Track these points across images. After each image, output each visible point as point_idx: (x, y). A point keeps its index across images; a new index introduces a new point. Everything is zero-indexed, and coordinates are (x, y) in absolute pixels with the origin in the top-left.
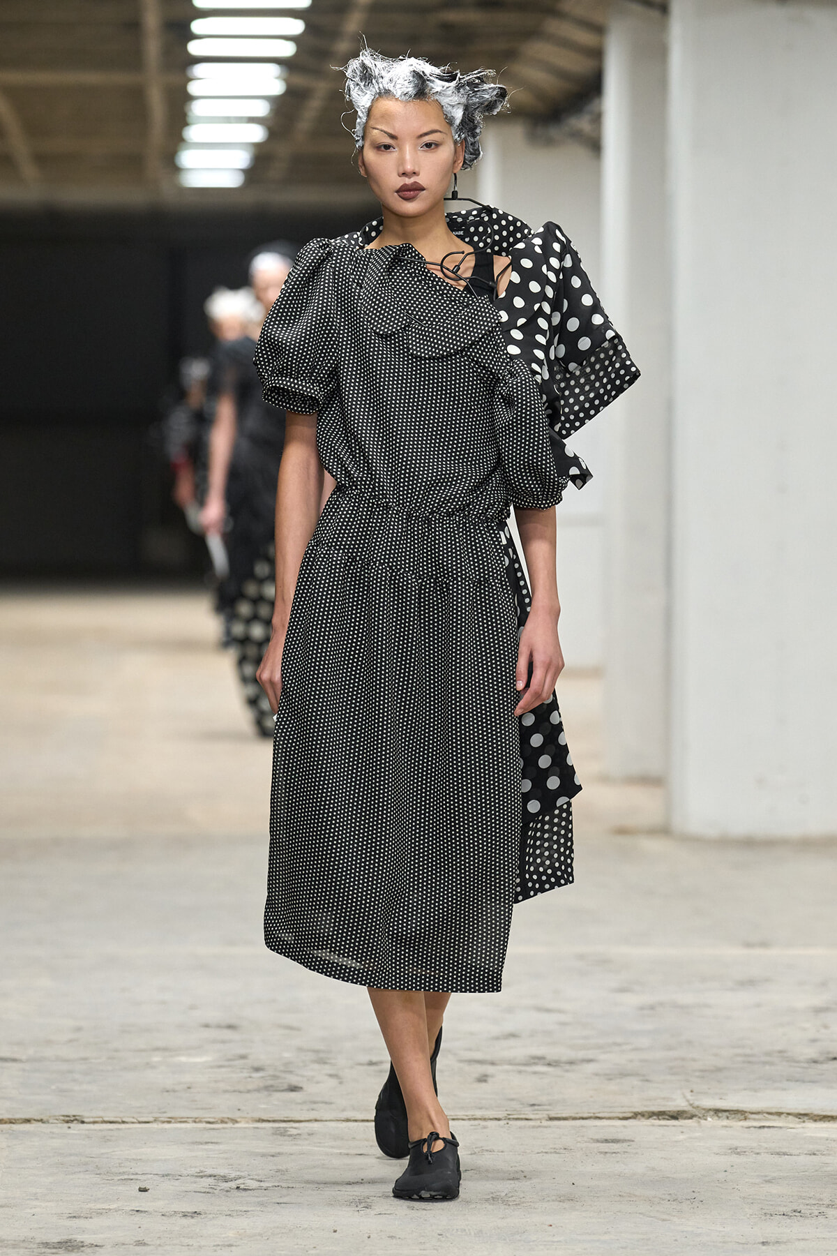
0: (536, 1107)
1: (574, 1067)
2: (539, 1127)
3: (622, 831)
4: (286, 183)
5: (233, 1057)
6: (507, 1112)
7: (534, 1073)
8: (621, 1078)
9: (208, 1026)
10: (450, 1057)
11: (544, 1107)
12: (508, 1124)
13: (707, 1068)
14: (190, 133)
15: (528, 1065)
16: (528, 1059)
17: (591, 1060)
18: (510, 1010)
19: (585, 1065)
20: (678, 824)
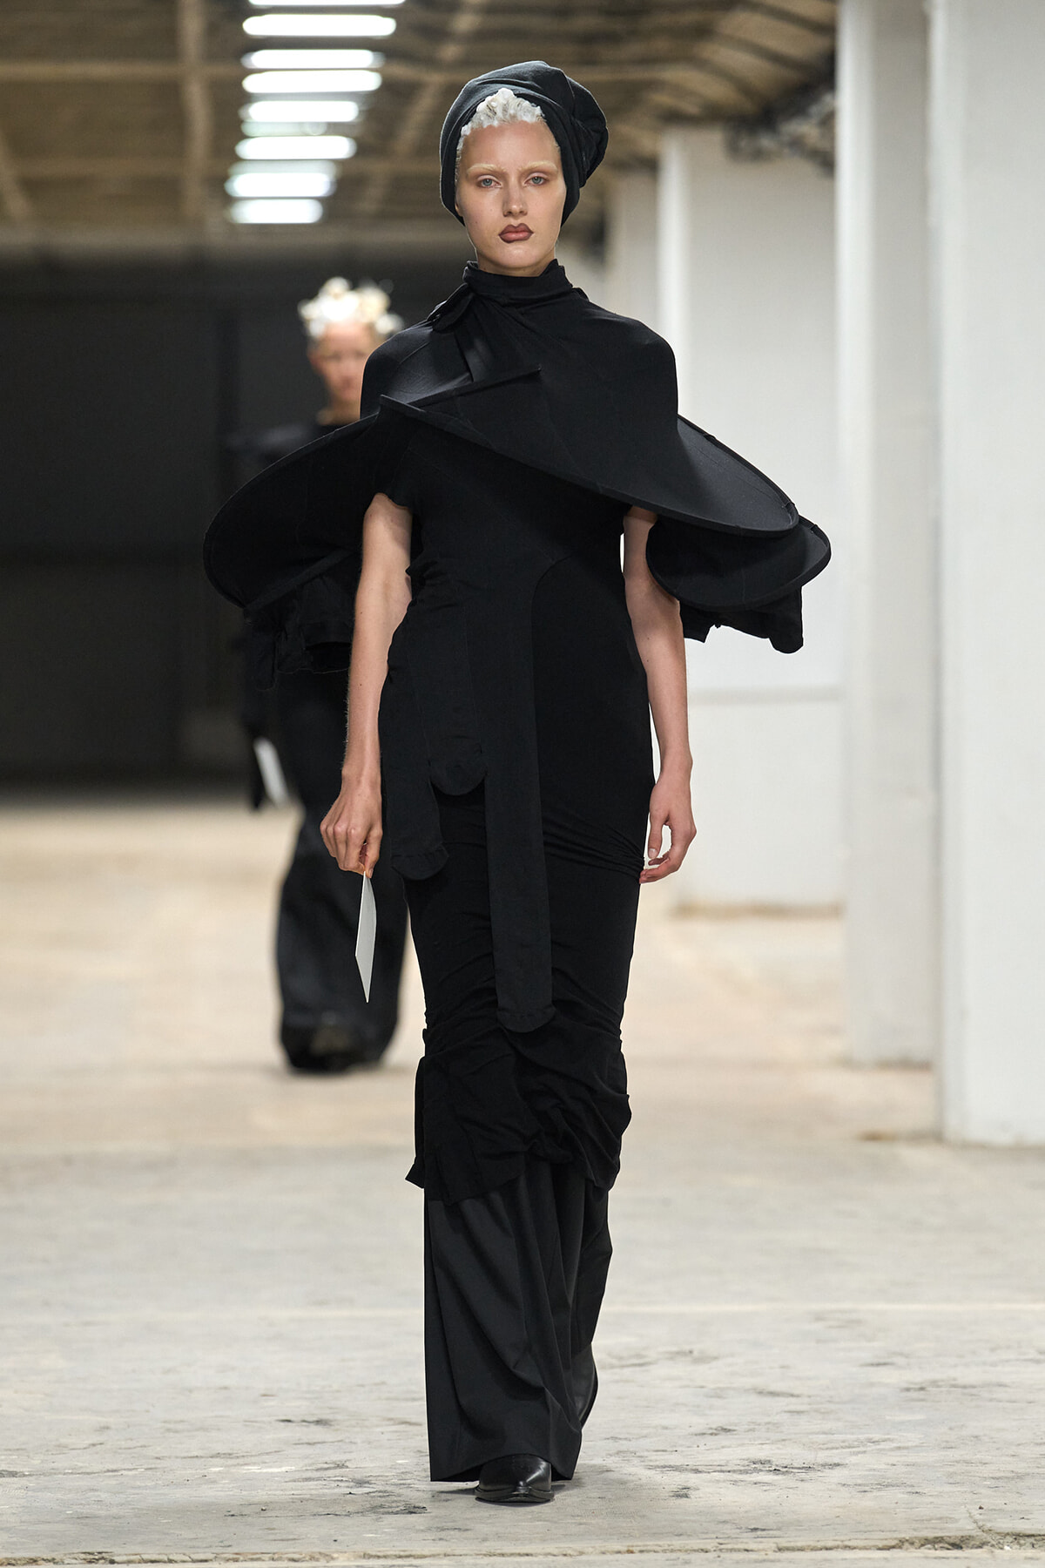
0: (759, 1533)
1: (811, 1474)
2: (764, 1561)
3: (874, 1137)
4: (383, 217)
5: (326, 1466)
6: (718, 1540)
7: (755, 1484)
8: (879, 1490)
9: (289, 1421)
10: (636, 1461)
11: (771, 1532)
12: (719, 1557)
13: (1002, 1474)
14: (246, 149)
15: (746, 1472)
16: (746, 1463)
17: (838, 1465)
18: (719, 1394)
19: (827, 1472)
20: (953, 1125)
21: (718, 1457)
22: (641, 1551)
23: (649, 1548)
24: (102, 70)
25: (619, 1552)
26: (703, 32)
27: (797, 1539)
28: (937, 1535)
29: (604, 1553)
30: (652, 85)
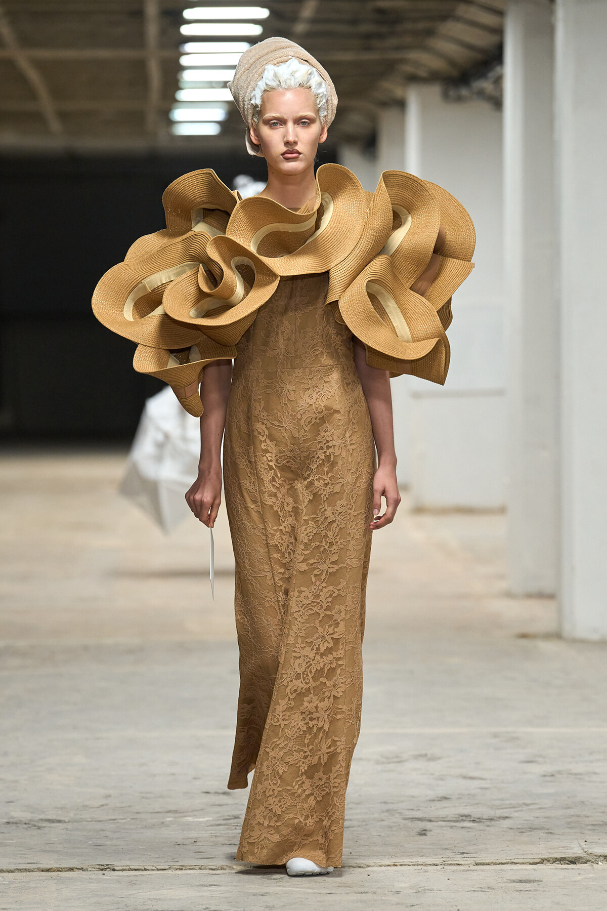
0: (465, 855)
1: (493, 823)
2: (468, 870)
3: (524, 636)
5: (228, 817)
6: (443, 859)
7: (463, 828)
8: (530, 831)
9: (208, 793)
10: (397, 815)
11: (471, 855)
12: (443, 868)
13: (597, 823)
14: (182, 95)
15: (457, 821)
16: (457, 816)
17: (507, 817)
18: (442, 778)
19: (502, 821)
20: (567, 629)
21: (442, 813)
22: (401, 865)
23: (405, 863)
24: (103, 54)
25: (389, 866)
26: (430, 33)
27: (486, 858)
28: (562, 856)
29: (381, 866)
30: (403, 61)
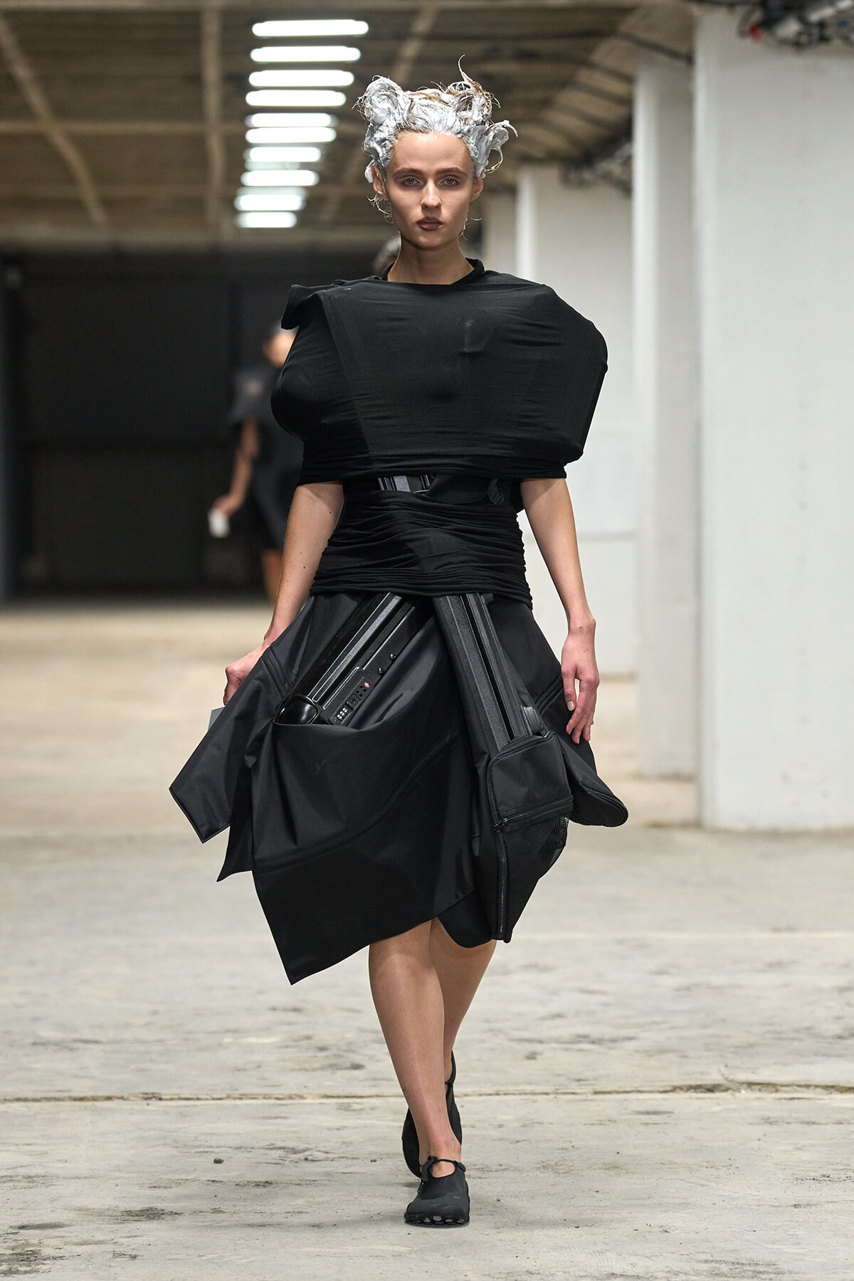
0: (582, 1082)
1: (617, 1045)
2: (586, 1100)
3: (656, 826)
4: (336, 224)
5: (299, 1038)
6: (555, 1087)
7: (579, 1050)
8: (660, 1054)
9: (275, 1009)
10: (502, 1036)
11: (590, 1082)
12: (556, 1097)
13: (740, 1044)
14: (248, 179)
15: (573, 1043)
16: (573, 1037)
17: (632, 1038)
18: (555, 992)
19: (627, 1043)
20: (709, 817)
21: (555, 1033)
22: (505, 1094)
23: (510, 1092)
24: (155, 127)
25: (490, 1095)
26: (546, 103)
27: (607, 1086)
28: (698, 1083)
